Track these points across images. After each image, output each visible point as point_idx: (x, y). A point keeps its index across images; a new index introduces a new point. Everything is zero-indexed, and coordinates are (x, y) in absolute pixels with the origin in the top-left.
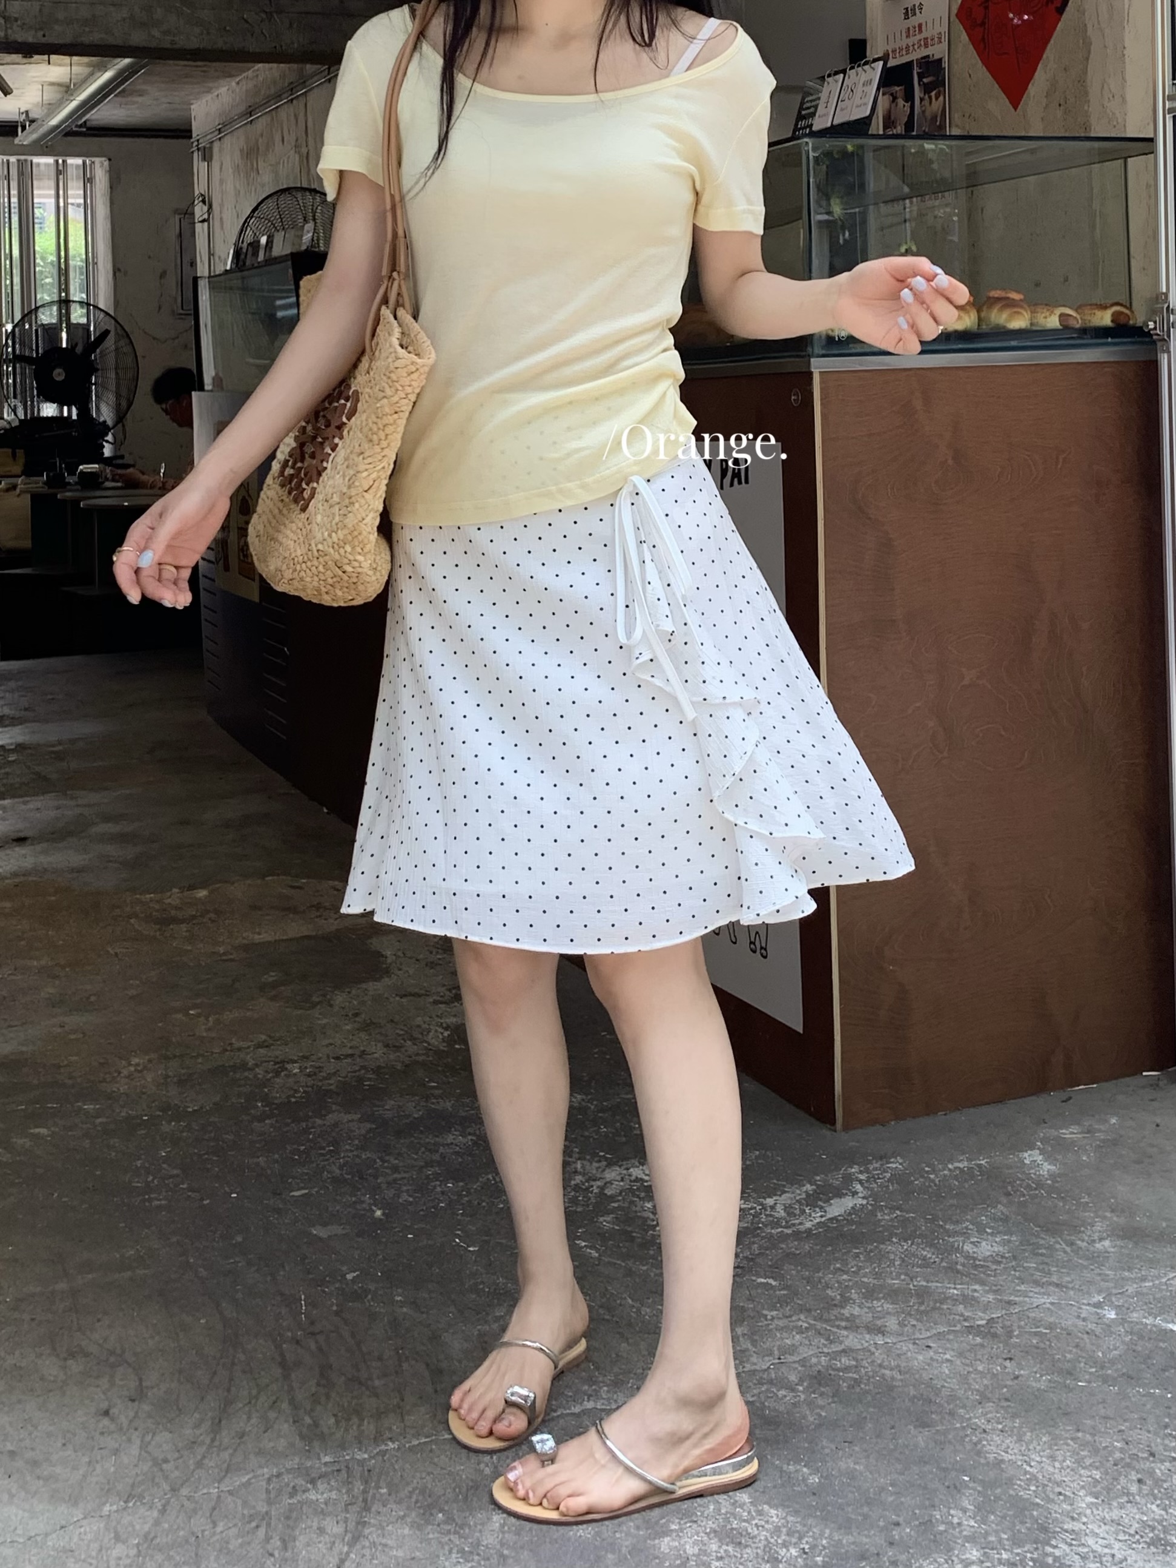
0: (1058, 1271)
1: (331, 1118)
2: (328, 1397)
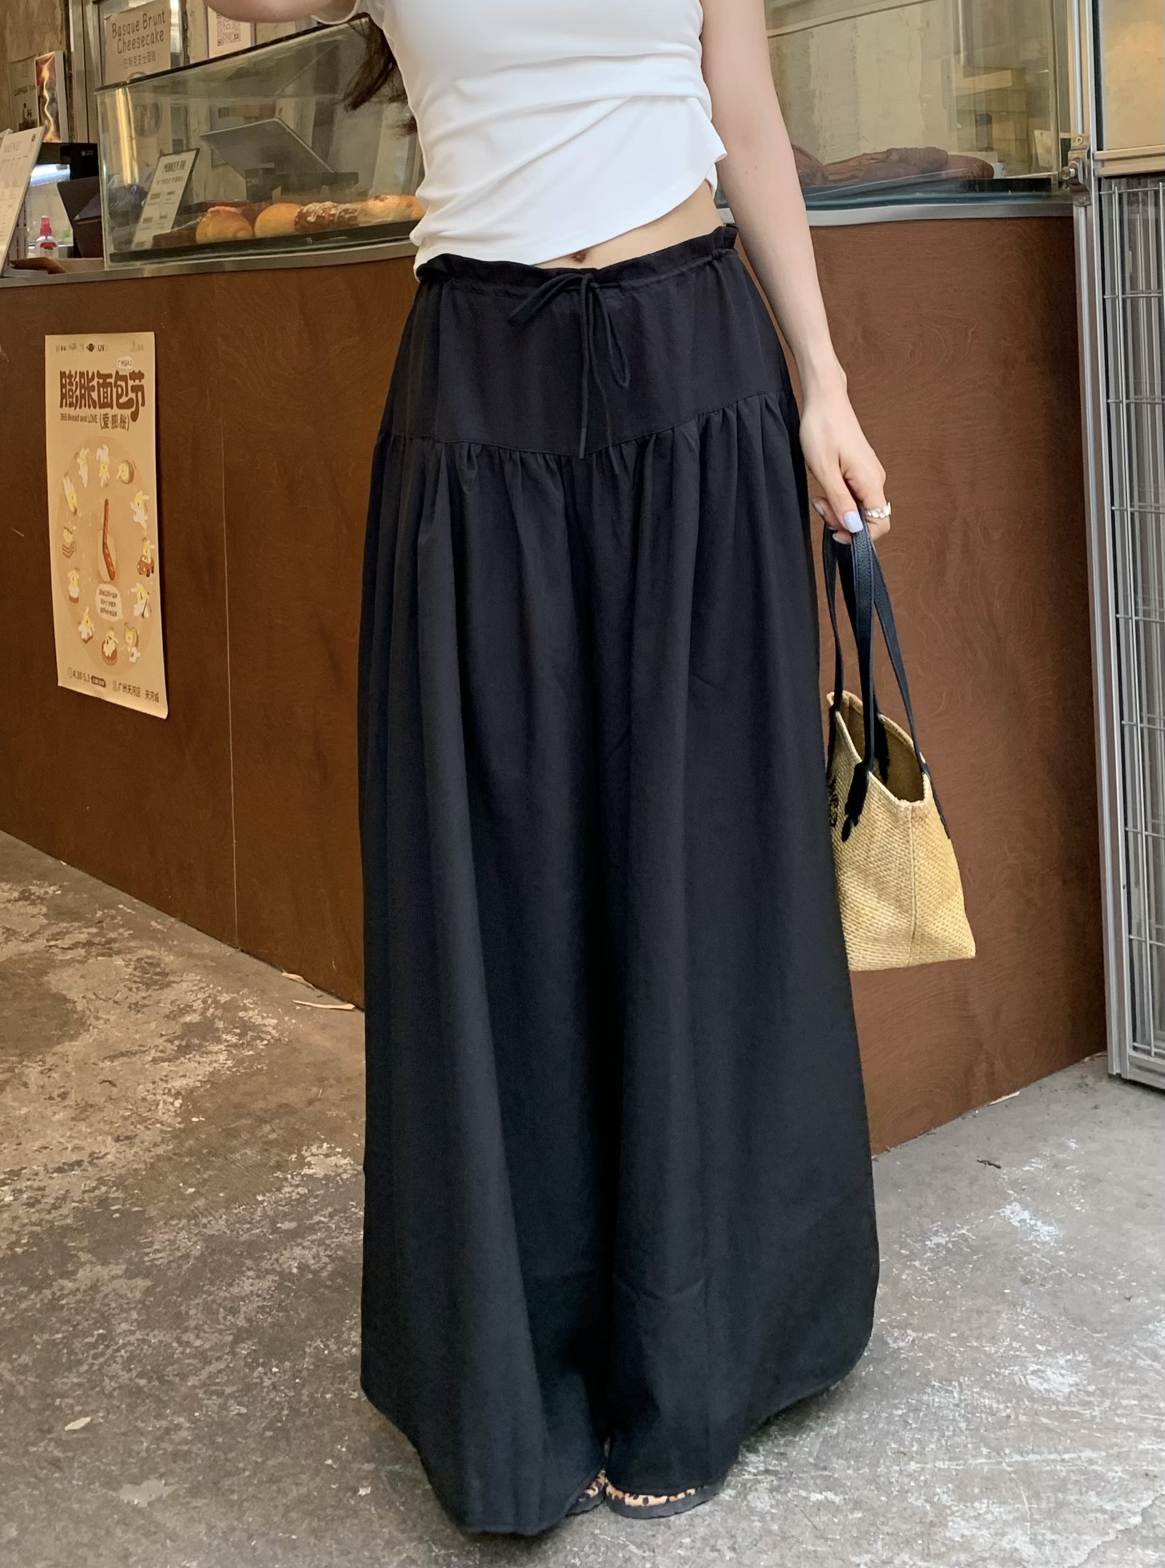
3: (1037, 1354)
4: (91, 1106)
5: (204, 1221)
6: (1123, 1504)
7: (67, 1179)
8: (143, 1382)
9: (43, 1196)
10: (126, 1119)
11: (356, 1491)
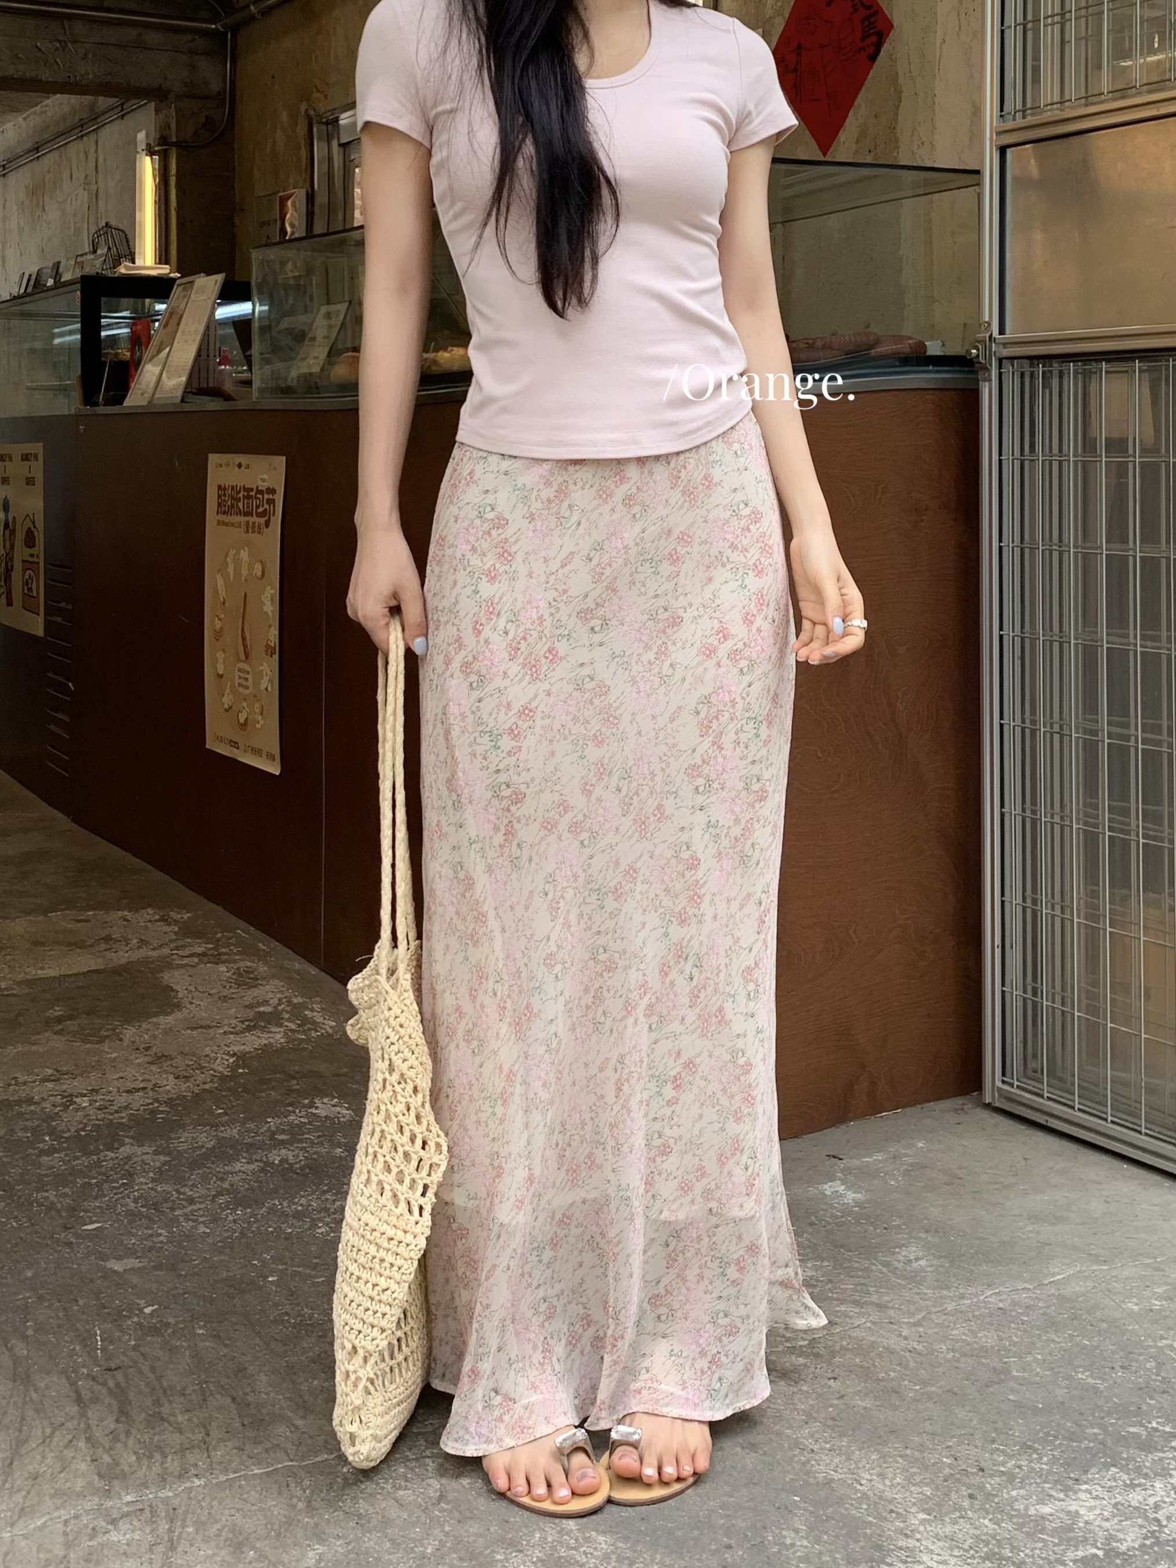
0: (877, 1292)
1: (125, 1151)
2: (128, 1433)
4: (166, 1057)
5: (223, 1129)
7: (132, 1097)
8: (144, 1210)
9: (111, 1105)
10: (188, 1066)
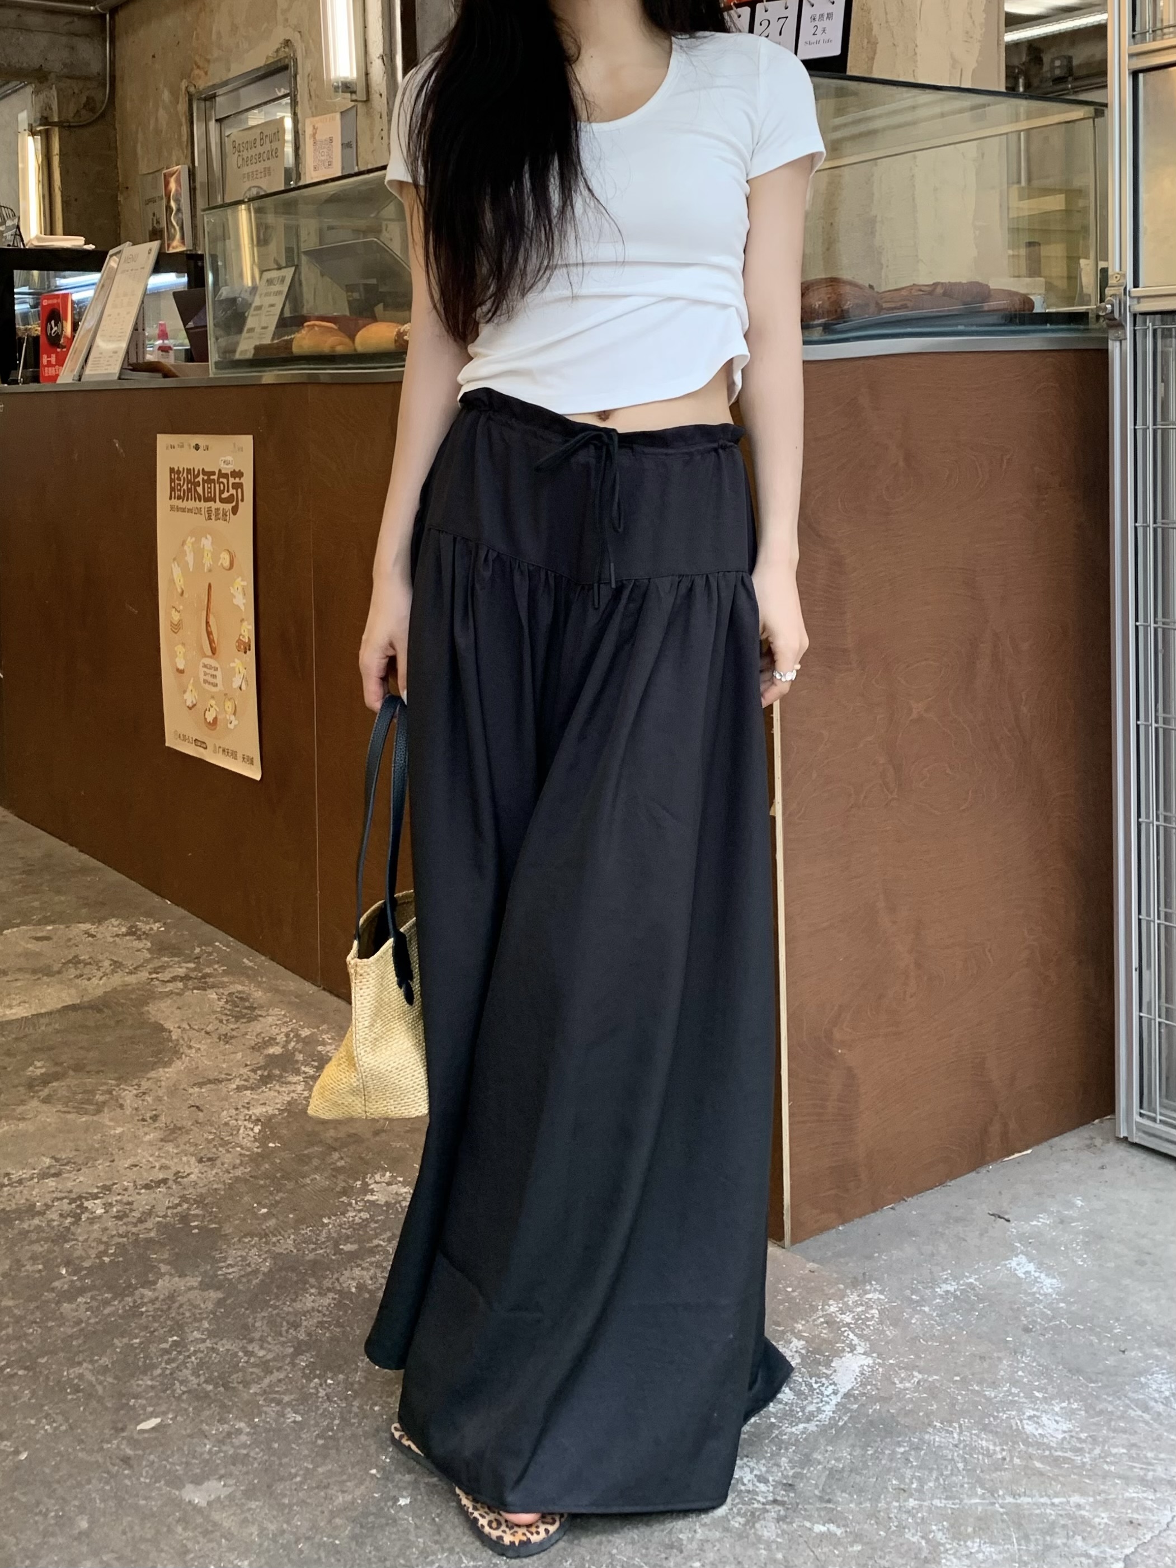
3: (1033, 1399)
4: (180, 1129)
5: (274, 1239)
6: (1108, 1550)
7: (154, 1195)
8: (210, 1387)
9: (131, 1210)
10: (209, 1141)
11: (396, 1500)
